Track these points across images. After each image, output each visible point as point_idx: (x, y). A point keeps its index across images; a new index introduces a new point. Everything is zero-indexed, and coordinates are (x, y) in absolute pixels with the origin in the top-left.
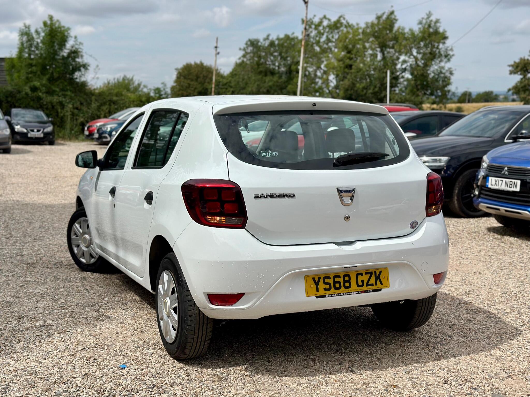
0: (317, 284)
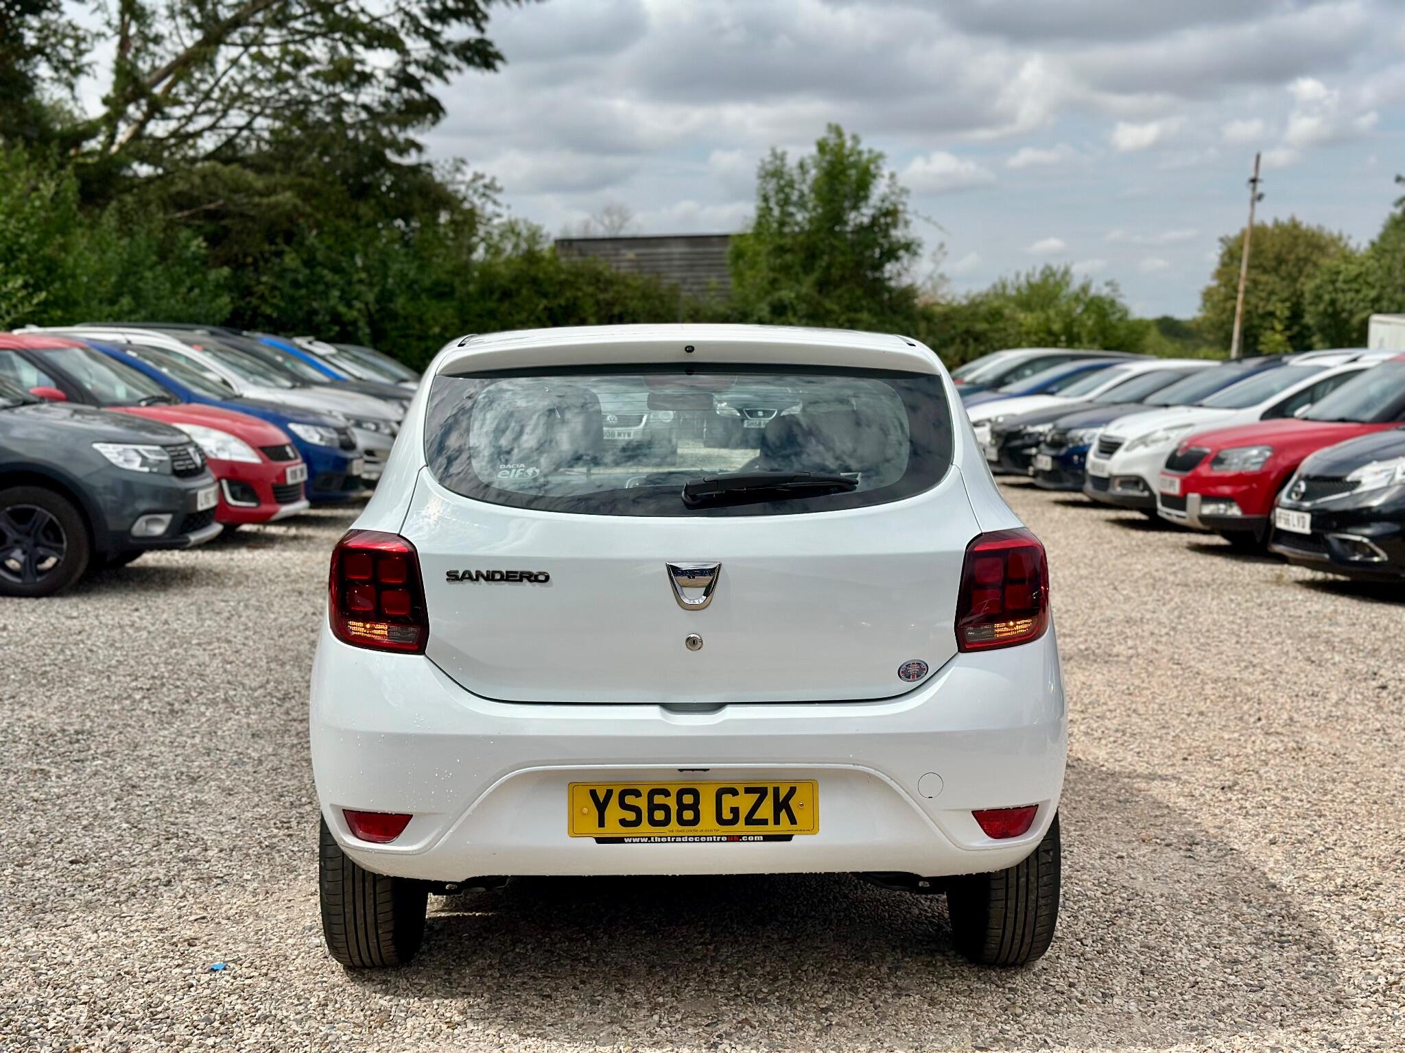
0: (601, 807)
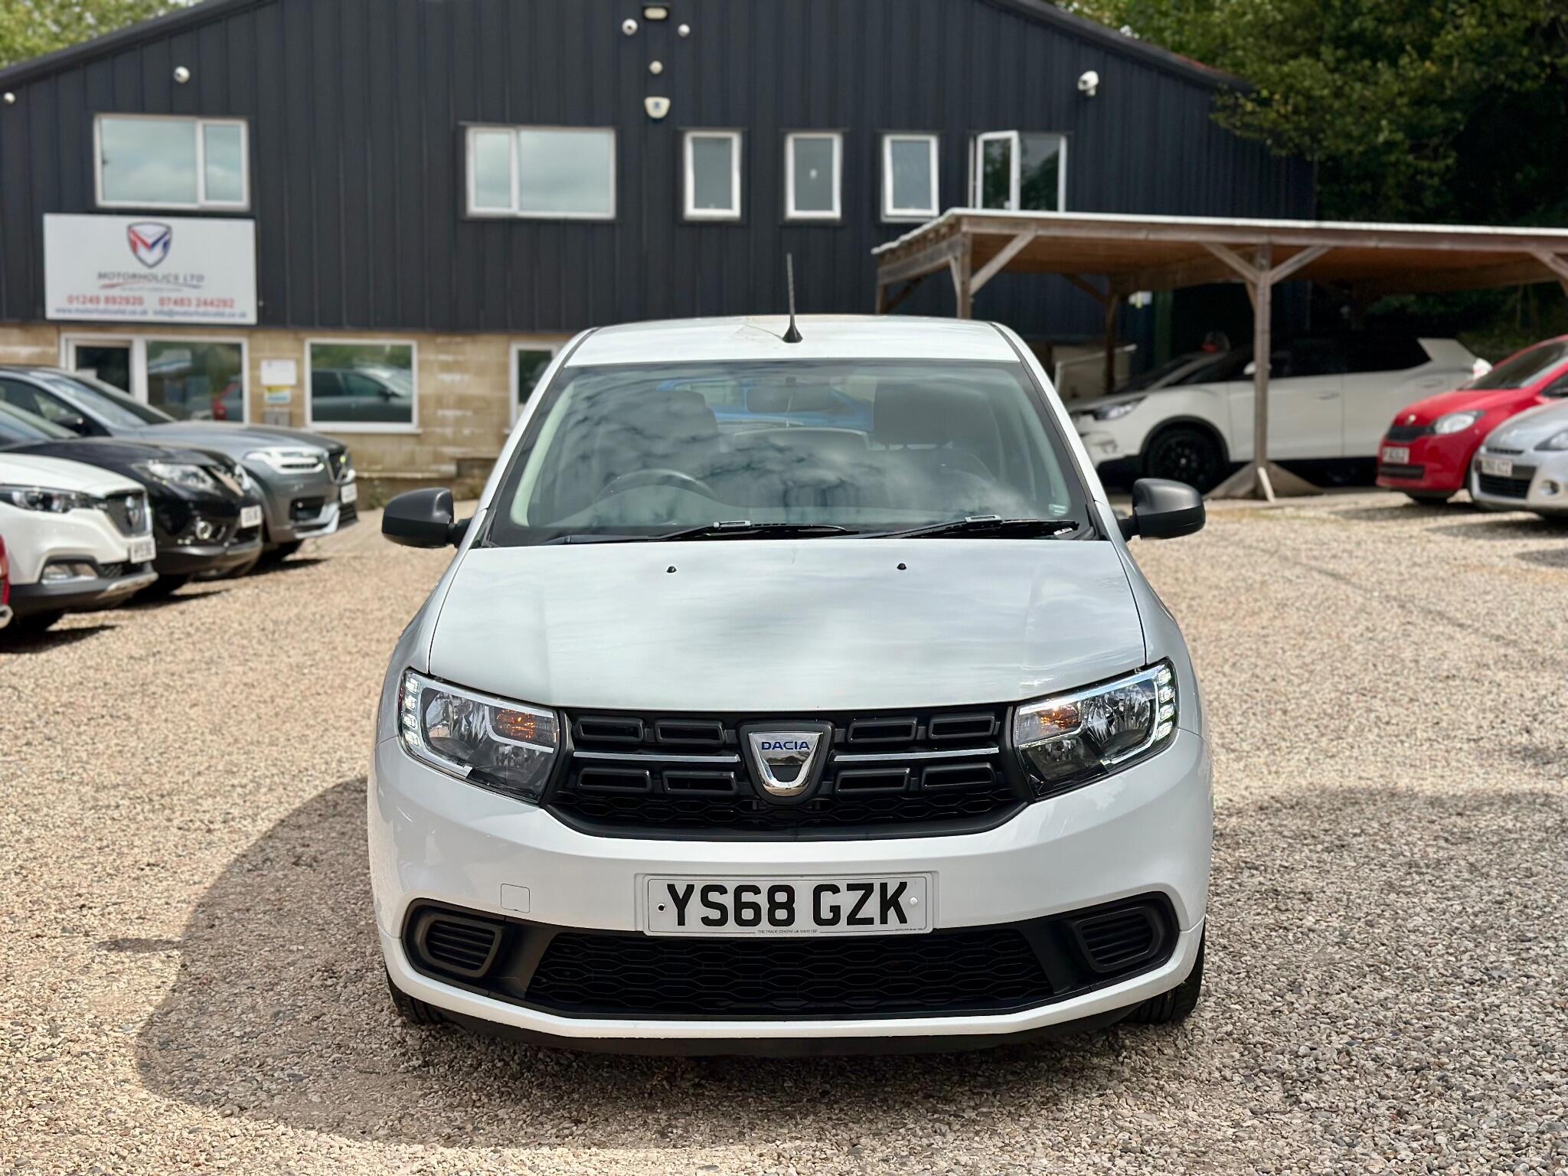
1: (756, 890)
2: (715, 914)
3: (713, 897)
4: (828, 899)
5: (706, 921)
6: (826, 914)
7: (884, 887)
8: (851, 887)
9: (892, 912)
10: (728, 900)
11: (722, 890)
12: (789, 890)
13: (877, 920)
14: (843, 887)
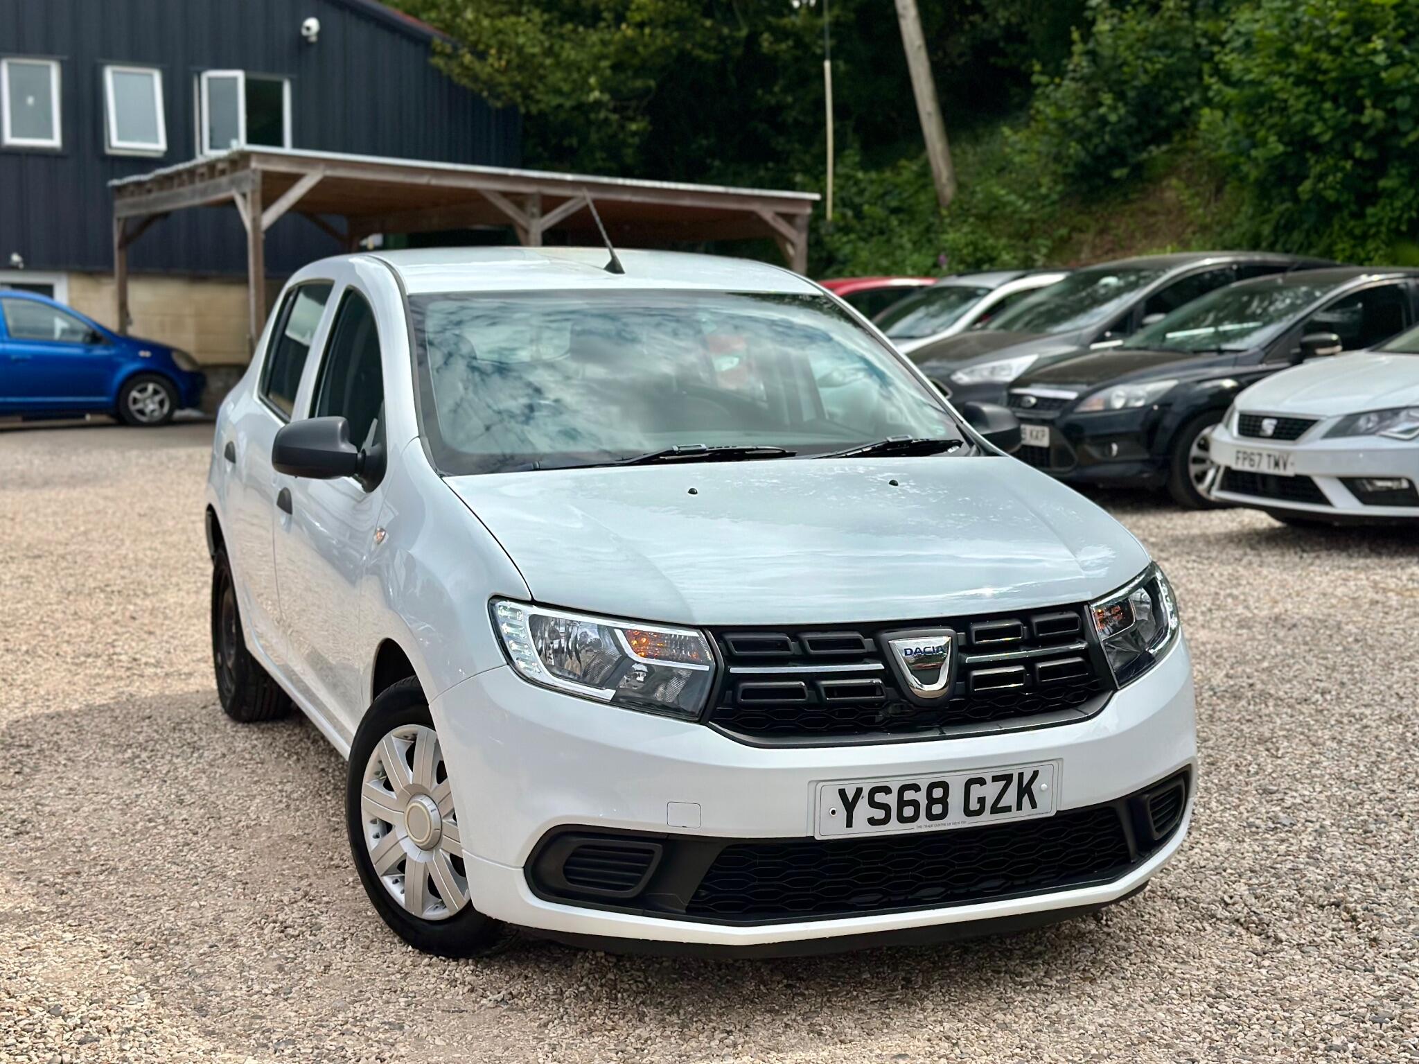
1: (916, 788)
2: (880, 814)
3: (880, 797)
4: (976, 791)
5: (872, 821)
6: (974, 806)
7: (1021, 775)
8: (995, 779)
9: (1026, 799)
10: (891, 800)
11: (887, 790)
12: (944, 786)
13: (1014, 808)
14: (989, 779)
